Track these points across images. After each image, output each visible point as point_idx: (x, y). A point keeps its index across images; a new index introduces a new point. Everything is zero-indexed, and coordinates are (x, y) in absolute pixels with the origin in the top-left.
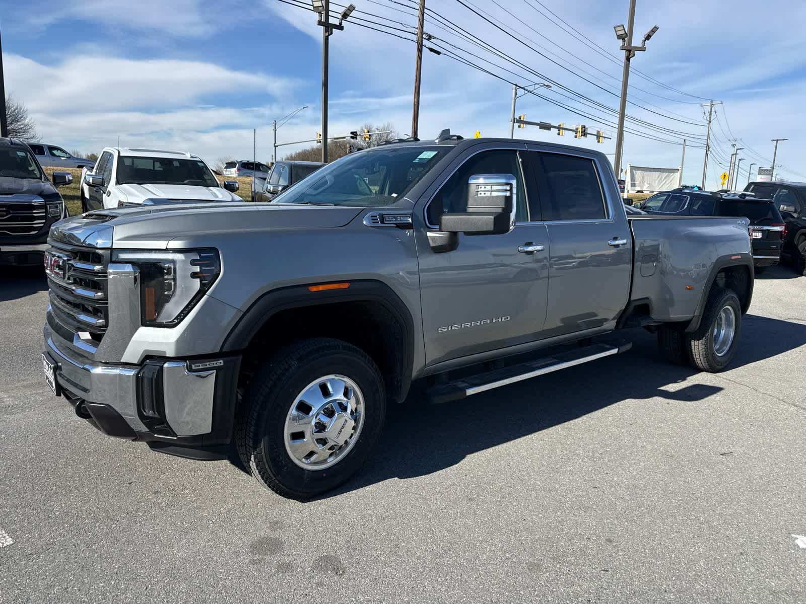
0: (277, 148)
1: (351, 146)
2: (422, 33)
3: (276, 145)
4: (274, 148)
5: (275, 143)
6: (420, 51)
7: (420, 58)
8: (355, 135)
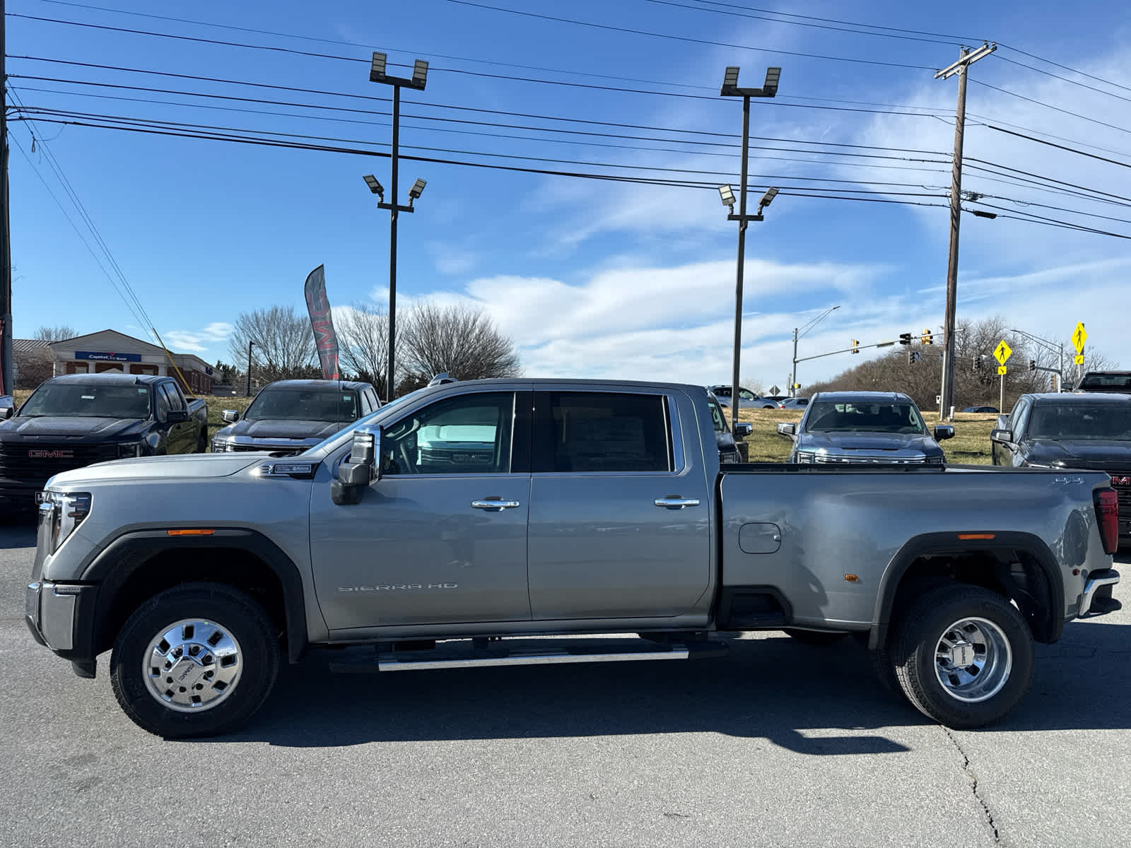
0: (797, 364)
1: (914, 354)
2: (959, 192)
3: (796, 360)
4: (793, 364)
5: (795, 358)
6: (956, 218)
7: (956, 228)
8: (907, 339)
